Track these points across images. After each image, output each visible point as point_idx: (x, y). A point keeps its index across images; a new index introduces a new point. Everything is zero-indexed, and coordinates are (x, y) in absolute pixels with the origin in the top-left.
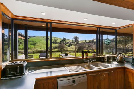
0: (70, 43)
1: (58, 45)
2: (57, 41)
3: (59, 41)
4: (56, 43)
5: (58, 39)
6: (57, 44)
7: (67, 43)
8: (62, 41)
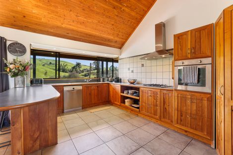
0: (87, 71)
1: (67, 74)
2: (66, 68)
3: (70, 68)
4: (64, 71)
5: (67, 65)
6: (66, 72)
7: (83, 72)
8: (73, 68)
